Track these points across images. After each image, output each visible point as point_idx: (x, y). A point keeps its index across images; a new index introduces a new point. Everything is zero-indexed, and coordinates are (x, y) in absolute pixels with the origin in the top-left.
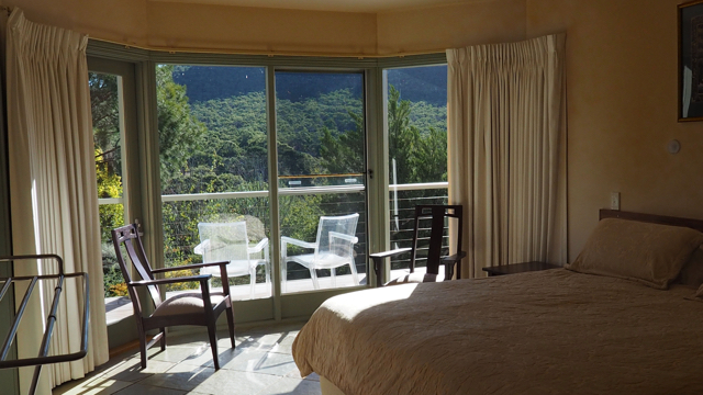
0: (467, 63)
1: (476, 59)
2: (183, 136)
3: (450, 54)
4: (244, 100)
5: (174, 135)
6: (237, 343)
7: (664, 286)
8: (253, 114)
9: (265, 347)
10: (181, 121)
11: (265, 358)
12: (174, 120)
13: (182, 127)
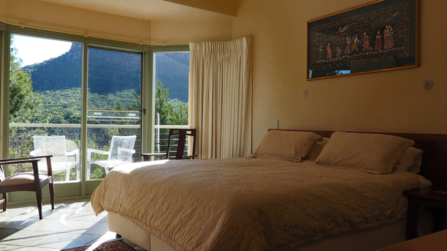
0: (201, 51)
1: (206, 49)
2: (27, 104)
3: (191, 46)
4: (69, 92)
5: (21, 103)
6: (55, 207)
7: (300, 160)
8: (74, 101)
9: (73, 208)
10: (27, 94)
11: (73, 213)
12: (22, 93)
13: (27, 98)
